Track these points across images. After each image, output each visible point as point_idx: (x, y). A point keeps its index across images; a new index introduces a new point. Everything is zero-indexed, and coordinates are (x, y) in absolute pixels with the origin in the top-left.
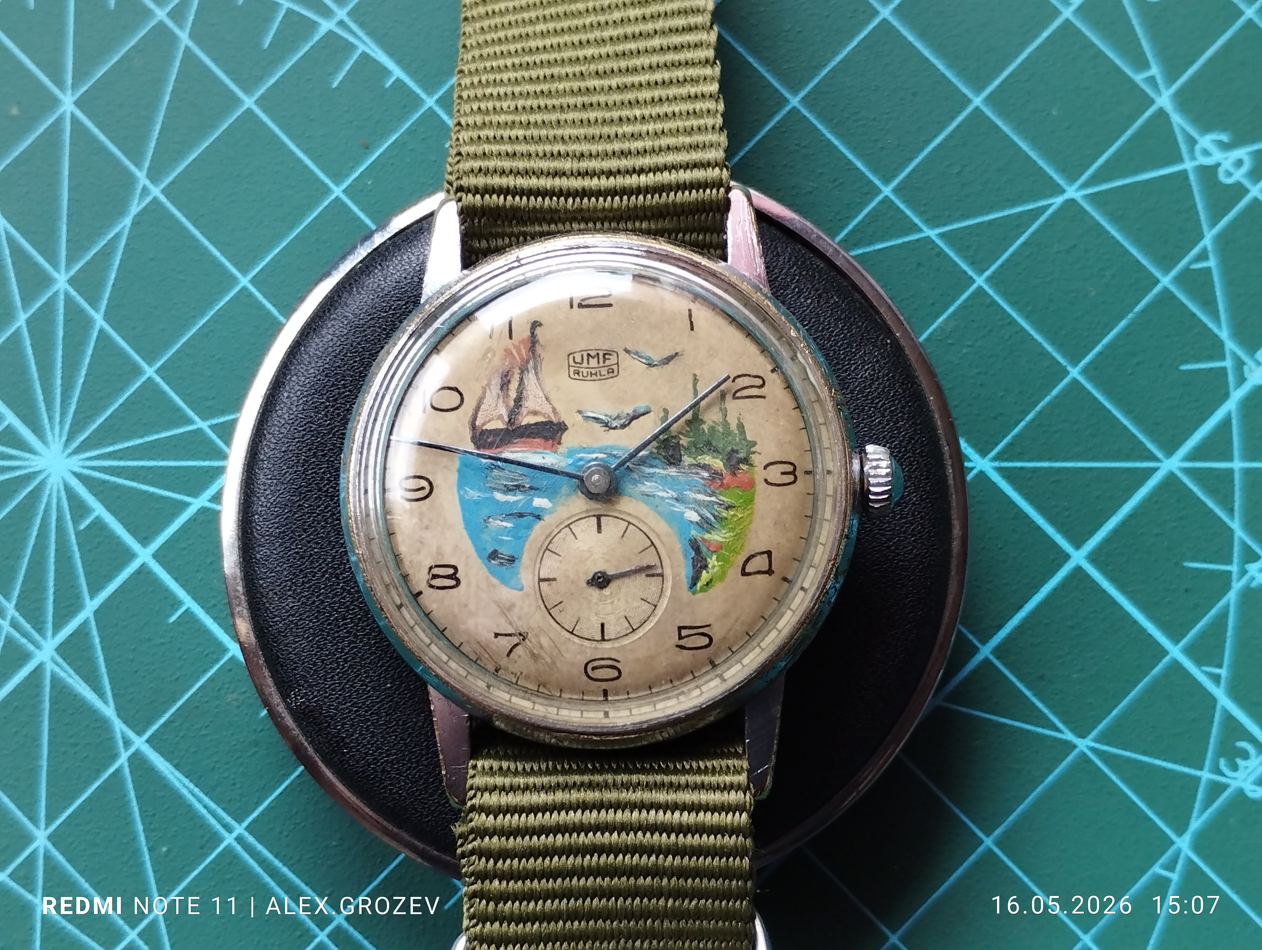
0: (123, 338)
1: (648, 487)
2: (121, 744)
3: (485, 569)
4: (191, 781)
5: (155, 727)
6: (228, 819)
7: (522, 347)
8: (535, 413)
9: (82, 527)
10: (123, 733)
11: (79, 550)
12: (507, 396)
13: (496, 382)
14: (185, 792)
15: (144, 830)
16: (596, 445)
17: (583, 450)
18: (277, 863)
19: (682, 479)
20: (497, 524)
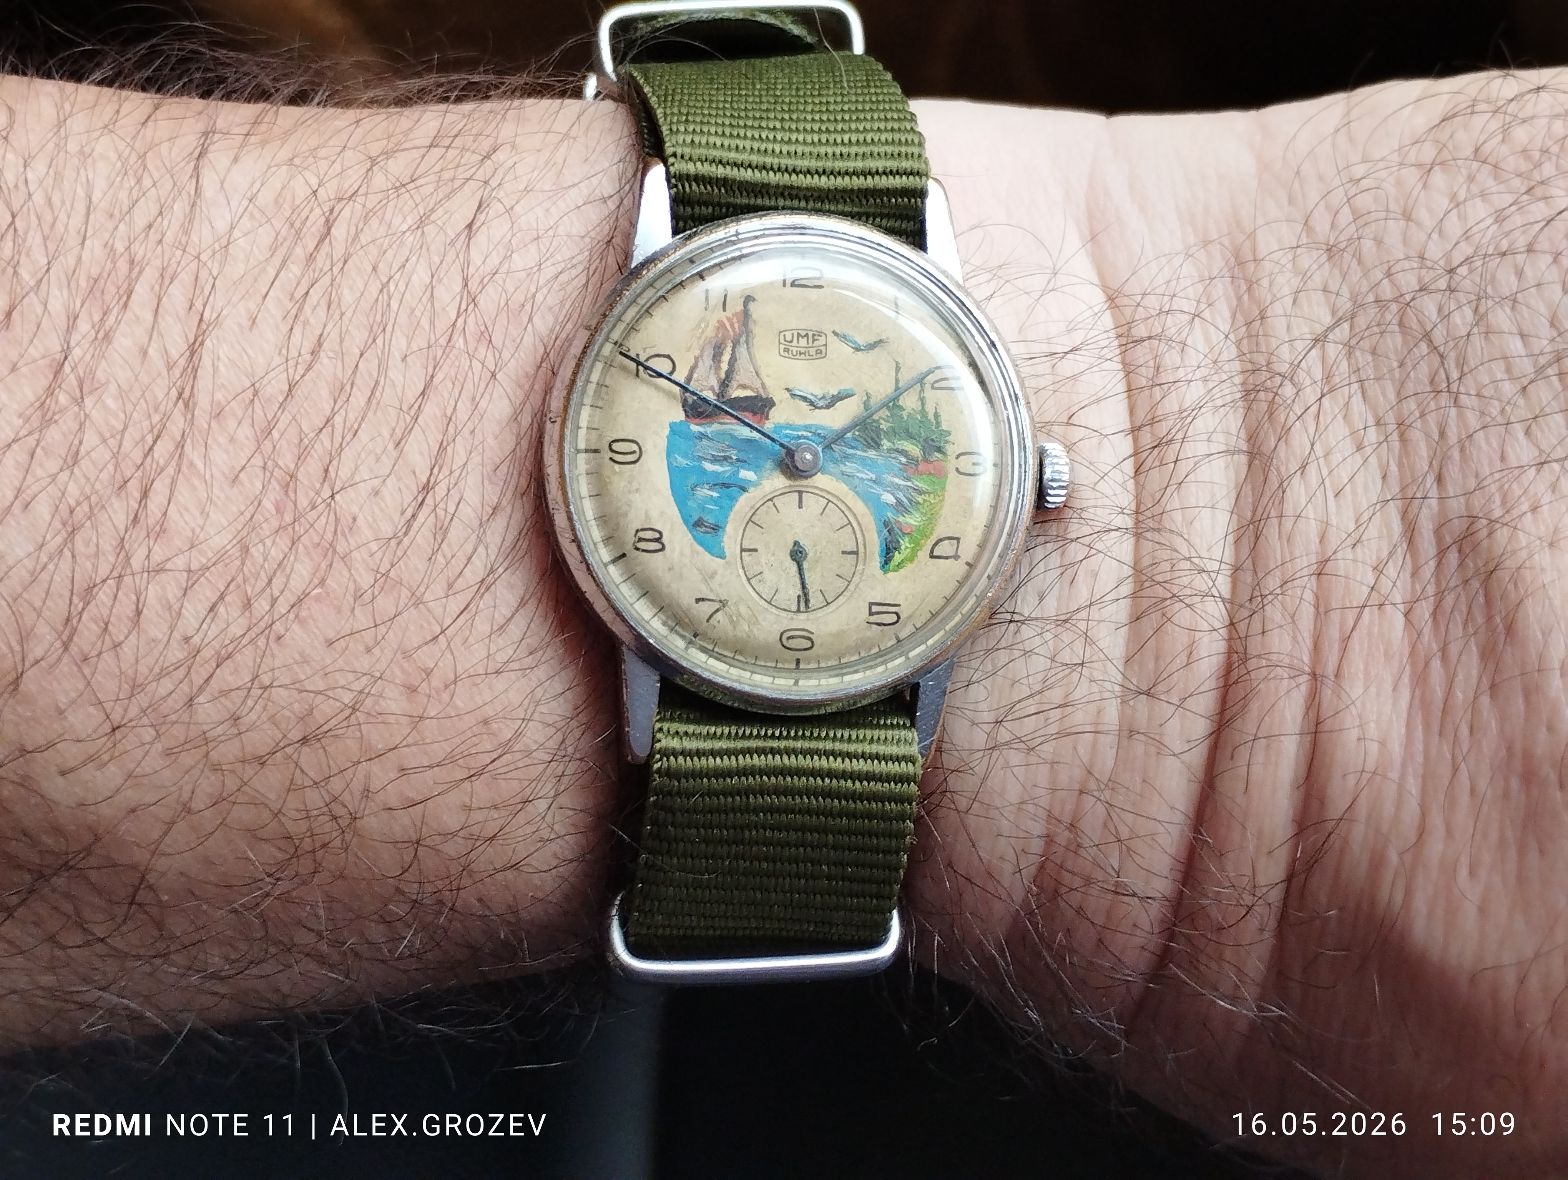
1: (850, 467)
3: (690, 536)
7: (735, 320)
8: (744, 387)
12: (718, 368)
13: (709, 353)
16: (801, 422)
17: (789, 426)
19: (881, 461)
20: (704, 492)
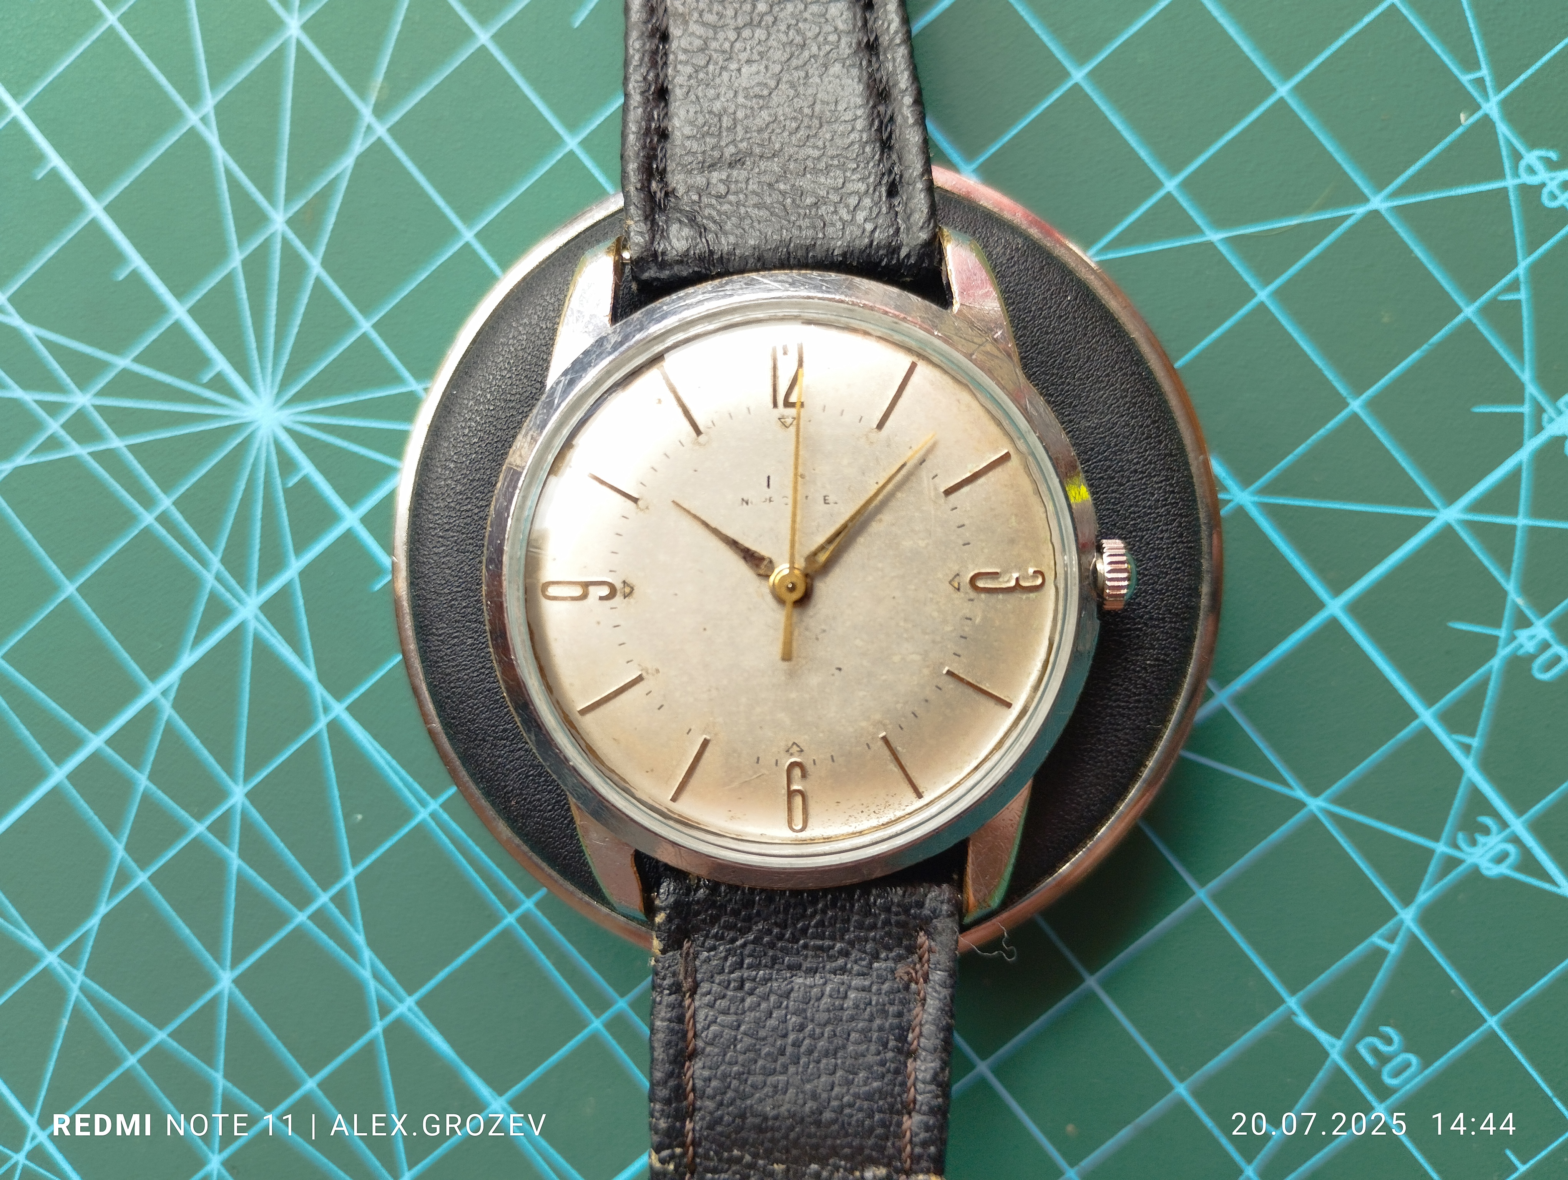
0: (341, 287)
2: (321, 709)
4: (389, 752)
5: (355, 695)
6: (424, 794)
9: (290, 484)
10: (323, 698)
11: (287, 507)
14: (382, 762)
15: (340, 797)
18: (470, 842)
